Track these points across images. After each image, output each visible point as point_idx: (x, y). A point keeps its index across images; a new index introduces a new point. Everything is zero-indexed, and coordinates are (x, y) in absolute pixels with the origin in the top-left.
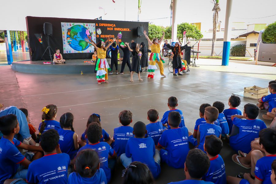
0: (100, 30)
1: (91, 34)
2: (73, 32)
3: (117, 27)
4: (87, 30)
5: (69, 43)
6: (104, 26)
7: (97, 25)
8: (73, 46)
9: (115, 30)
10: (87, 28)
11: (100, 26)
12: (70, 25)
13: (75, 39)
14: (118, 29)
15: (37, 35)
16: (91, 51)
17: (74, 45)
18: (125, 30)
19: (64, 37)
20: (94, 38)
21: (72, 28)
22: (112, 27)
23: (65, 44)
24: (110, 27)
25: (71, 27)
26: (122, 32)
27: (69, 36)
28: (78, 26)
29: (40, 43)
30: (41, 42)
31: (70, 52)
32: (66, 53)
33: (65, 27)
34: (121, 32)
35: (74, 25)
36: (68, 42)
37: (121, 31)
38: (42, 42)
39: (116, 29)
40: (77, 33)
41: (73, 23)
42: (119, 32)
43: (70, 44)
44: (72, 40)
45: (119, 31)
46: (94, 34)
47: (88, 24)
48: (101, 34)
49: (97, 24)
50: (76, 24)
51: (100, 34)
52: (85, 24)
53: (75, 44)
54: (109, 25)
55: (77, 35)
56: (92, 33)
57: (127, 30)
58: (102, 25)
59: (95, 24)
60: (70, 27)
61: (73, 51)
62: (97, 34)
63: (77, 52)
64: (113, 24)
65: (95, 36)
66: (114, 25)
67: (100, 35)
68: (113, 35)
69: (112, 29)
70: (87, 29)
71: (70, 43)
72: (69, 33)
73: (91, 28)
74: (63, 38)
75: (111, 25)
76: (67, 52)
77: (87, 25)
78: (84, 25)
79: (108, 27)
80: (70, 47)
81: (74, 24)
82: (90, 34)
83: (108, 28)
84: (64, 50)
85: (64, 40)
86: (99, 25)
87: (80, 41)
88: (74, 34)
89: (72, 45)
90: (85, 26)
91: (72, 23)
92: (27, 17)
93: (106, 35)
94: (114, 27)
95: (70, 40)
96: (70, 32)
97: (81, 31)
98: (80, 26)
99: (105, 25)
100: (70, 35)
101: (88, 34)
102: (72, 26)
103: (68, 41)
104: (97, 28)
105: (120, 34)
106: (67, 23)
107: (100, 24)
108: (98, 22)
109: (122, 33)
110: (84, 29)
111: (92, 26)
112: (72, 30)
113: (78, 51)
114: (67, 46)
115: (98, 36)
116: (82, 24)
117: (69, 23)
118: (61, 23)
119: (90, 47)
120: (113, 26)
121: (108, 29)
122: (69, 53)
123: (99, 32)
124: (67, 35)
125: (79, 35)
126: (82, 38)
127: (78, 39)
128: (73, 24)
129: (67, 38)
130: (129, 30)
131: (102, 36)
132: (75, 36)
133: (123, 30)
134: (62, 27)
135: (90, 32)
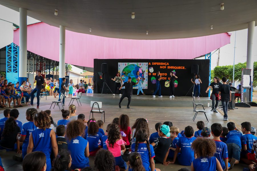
0: (152, 68)
1: (143, 72)
3: (170, 65)
5: (123, 80)
6: (156, 64)
7: (150, 64)
11: (153, 64)
12: (126, 65)
14: (172, 67)
15: (99, 73)
18: (179, 68)
20: (146, 76)
22: (165, 65)
25: (126, 66)
26: (176, 70)
29: (101, 79)
33: (121, 67)
34: (174, 71)
35: (129, 64)
37: (175, 69)
39: (169, 67)
40: (131, 72)
44: (125, 78)
45: (173, 70)
46: (146, 72)
47: (141, 63)
48: (154, 72)
49: (150, 63)
51: (152, 72)
52: (139, 63)
54: (162, 64)
55: (130, 73)
56: (144, 71)
57: (182, 68)
58: (155, 64)
59: (148, 63)
62: (149, 72)
64: (166, 63)
65: (147, 74)
66: (168, 63)
67: (152, 73)
69: (165, 67)
70: (140, 68)
73: (144, 67)
75: (164, 64)
77: (140, 65)
78: (138, 64)
79: (161, 66)
88: (128, 72)
90: (139, 65)
91: (127, 63)
92: (94, 59)
97: (134, 70)
98: (133, 65)
99: (158, 64)
102: (127, 65)
104: (149, 67)
106: (123, 63)
107: (153, 63)
108: (150, 62)
109: (175, 71)
110: (138, 68)
111: (145, 65)
115: (150, 74)
116: (135, 64)
117: (125, 63)
118: (118, 63)
120: (166, 65)
121: (161, 67)
123: (152, 70)
124: (122, 73)
125: (132, 73)
129: (122, 75)
130: (184, 68)
131: (154, 74)
132: (129, 74)
133: (177, 68)
134: (119, 67)
135: (142, 71)
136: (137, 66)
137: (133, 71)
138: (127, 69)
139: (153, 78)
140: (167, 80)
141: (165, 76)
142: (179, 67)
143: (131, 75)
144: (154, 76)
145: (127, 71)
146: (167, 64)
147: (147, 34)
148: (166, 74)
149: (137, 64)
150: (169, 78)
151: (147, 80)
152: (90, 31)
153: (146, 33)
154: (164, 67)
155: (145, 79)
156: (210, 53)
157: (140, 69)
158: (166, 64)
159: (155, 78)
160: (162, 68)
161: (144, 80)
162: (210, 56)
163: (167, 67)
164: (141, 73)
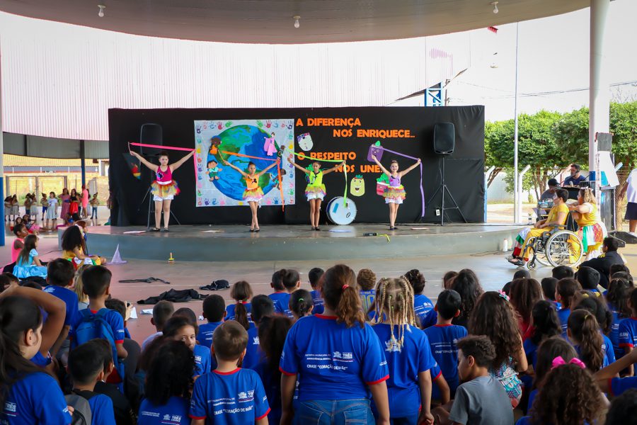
0: (308, 137)
1: (280, 150)
2: (225, 147)
3: (365, 126)
4: (267, 139)
5: (212, 179)
6: (321, 124)
7: (300, 123)
8: (223, 185)
9: (358, 136)
11: (309, 125)
12: (220, 127)
14: (370, 133)
15: (128, 157)
16: (276, 202)
17: (228, 183)
18: (394, 134)
19: (200, 161)
21: (224, 134)
22: (348, 128)
23: (200, 179)
24: (342, 128)
25: (221, 131)
26: (385, 142)
27: (214, 158)
28: (241, 130)
30: (137, 175)
31: (213, 203)
32: (204, 205)
33: (205, 131)
34: (378, 144)
35: (232, 126)
37: (379, 139)
38: (141, 176)
39: (361, 133)
40: (238, 149)
41: (227, 121)
42: (374, 143)
43: (215, 182)
44: (221, 170)
45: (374, 140)
46: (289, 151)
47: (273, 121)
48: (314, 150)
49: (299, 120)
50: (235, 123)
51: (309, 148)
52: (264, 122)
53: (231, 181)
54: (338, 122)
55: (236, 154)
56: (283, 147)
57: (402, 133)
58: (316, 122)
59: (293, 120)
60: (217, 132)
61: (223, 200)
62: (298, 149)
63: (234, 203)
64: (352, 119)
66: (357, 120)
67: (307, 153)
68: (353, 153)
69: (349, 133)
70: (268, 137)
71: (216, 177)
72: (214, 150)
73: (281, 132)
74: (197, 164)
75: (346, 122)
76: (207, 203)
77: (269, 126)
78: (261, 124)
79: (337, 128)
80: (214, 189)
81: (229, 124)
82: (278, 150)
83: (335, 131)
84: (198, 197)
85: (200, 170)
86: (305, 122)
88: (229, 151)
89: (220, 182)
90: (264, 129)
91: (224, 122)
92: (109, 110)
93: (329, 154)
94: (355, 129)
95: (216, 171)
96: (219, 146)
97: (250, 142)
98: (247, 127)
99: (327, 122)
100: (217, 156)
101: (271, 151)
102: (225, 129)
103: (211, 170)
104: (299, 132)
105: (376, 149)
106: (209, 121)
107: (309, 120)
108: (302, 117)
109: (382, 145)
110: (260, 137)
111: (283, 126)
112: (224, 141)
113: (239, 200)
114: (206, 186)
115: (301, 156)
116: (253, 123)
117: (216, 122)
118: (195, 121)
119: (275, 189)
120: (351, 125)
121: (336, 133)
122: (211, 205)
123: (307, 143)
124: (210, 154)
125: (242, 154)
128: (227, 125)
130: (407, 134)
131: (313, 156)
133: (386, 134)
134: (196, 134)
135: (276, 145)
136: (260, 131)
137: (247, 147)
138: (228, 140)
140: (357, 173)
141: (349, 162)
142: (394, 131)
143: (241, 162)
146: (354, 122)
147: (297, 25)
148: (353, 156)
149: (256, 125)
150: (362, 167)
151: (291, 177)
152: (101, 14)
153: (294, 23)
154: (345, 133)
155: (285, 173)
158: (351, 122)
160: (339, 136)
161: (283, 176)
163: (354, 133)
164: (270, 153)
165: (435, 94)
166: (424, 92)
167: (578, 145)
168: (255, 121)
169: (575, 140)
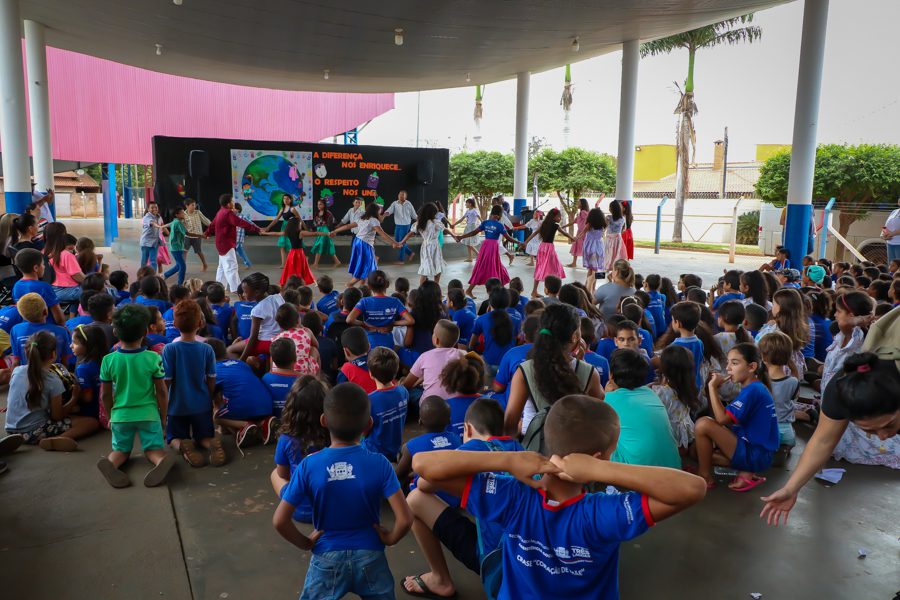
0: (323, 167)
1: (301, 177)
3: (366, 160)
5: (247, 198)
6: (332, 157)
7: (316, 155)
8: (256, 204)
9: (361, 167)
10: (293, 163)
11: (323, 157)
12: (252, 156)
13: (263, 187)
14: (370, 166)
15: (174, 178)
17: (259, 201)
18: (387, 167)
19: (236, 183)
20: (307, 185)
21: (256, 162)
22: (353, 160)
24: (349, 161)
25: (253, 159)
26: (380, 173)
27: (248, 181)
28: (270, 159)
29: (181, 196)
30: (183, 193)
33: (240, 161)
34: (375, 175)
35: (262, 155)
36: (245, 195)
37: (376, 170)
39: (362, 165)
40: (267, 175)
41: (258, 151)
42: (372, 173)
43: (249, 200)
44: (254, 191)
45: (372, 171)
46: (309, 176)
47: (295, 153)
48: (327, 177)
49: (316, 153)
50: (265, 153)
51: (324, 177)
52: (289, 153)
53: (261, 200)
54: (346, 156)
55: (266, 178)
56: (304, 174)
57: (392, 167)
58: (329, 155)
59: (311, 153)
60: (251, 160)
62: (315, 176)
63: (265, 218)
65: (310, 182)
66: (360, 155)
67: (322, 180)
68: (357, 181)
69: (354, 165)
70: (292, 165)
71: (250, 197)
73: (302, 163)
74: (234, 185)
75: (351, 156)
77: (292, 157)
78: (287, 155)
79: (345, 161)
83: (343, 163)
85: (236, 190)
86: (320, 155)
87: (274, 194)
88: (260, 176)
89: (253, 201)
90: (288, 159)
91: (256, 152)
92: (156, 137)
93: (339, 180)
94: (358, 162)
95: (250, 191)
97: (277, 169)
98: (274, 157)
99: (337, 156)
100: (251, 179)
102: (256, 157)
103: (245, 191)
104: (316, 162)
105: (374, 178)
106: (244, 151)
107: (323, 153)
108: (318, 151)
109: (378, 175)
110: (285, 166)
111: (304, 157)
113: (268, 215)
115: (318, 182)
116: (279, 154)
117: (249, 152)
118: (232, 150)
120: (356, 159)
121: (344, 165)
123: (322, 171)
124: (244, 178)
125: (271, 178)
126: (280, 186)
127: (270, 189)
128: (259, 154)
129: (244, 184)
130: (396, 167)
131: (327, 182)
132: (263, 181)
133: (380, 167)
134: (233, 161)
135: (298, 172)
136: (285, 160)
137: (275, 174)
138: (259, 167)
139: (326, 193)
140: (360, 194)
141: (353, 187)
142: (387, 165)
143: (269, 185)
144: (328, 187)
145: (258, 172)
146: (357, 156)
147: (327, 77)
148: (356, 183)
149: (282, 156)
150: (363, 191)
151: (310, 197)
152: (159, 52)
153: (325, 75)
154: (351, 165)
155: (305, 195)
156: (355, 130)
157: (292, 168)
158: (355, 157)
159: (332, 191)
160: (346, 167)
161: (304, 197)
162: (355, 137)
163: (358, 164)
164: (294, 179)
165: (352, 136)
166: (344, 134)
167: (461, 179)
168: (280, 152)
169: (460, 175)
